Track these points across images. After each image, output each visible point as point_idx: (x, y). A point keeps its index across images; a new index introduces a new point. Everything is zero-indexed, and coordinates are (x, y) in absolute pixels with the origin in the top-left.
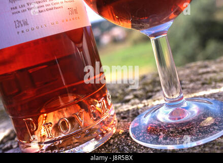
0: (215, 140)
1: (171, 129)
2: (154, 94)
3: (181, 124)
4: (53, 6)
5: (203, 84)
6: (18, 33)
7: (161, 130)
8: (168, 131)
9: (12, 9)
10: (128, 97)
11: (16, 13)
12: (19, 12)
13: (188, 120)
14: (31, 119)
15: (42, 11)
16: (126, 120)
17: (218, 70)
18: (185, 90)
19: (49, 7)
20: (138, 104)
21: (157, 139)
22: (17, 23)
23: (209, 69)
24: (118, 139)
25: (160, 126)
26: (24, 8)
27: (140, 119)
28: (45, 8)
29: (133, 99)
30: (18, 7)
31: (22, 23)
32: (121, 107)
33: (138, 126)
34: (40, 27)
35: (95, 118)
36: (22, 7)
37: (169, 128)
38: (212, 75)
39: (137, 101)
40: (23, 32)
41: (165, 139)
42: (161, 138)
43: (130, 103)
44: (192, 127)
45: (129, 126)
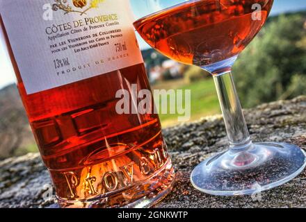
0: (283, 185)
1: (236, 176)
2: (217, 139)
3: (247, 170)
4: (97, 43)
5: (275, 128)
6: (58, 73)
7: (225, 178)
8: (233, 178)
9: (51, 46)
10: (187, 145)
11: (56, 51)
12: (59, 50)
13: (256, 166)
14: (72, 173)
15: (85, 49)
16: (186, 169)
17: (293, 111)
18: (253, 135)
19: (92, 44)
20: (199, 151)
21: (221, 186)
22: (56, 62)
23: (283, 111)
24: (177, 189)
25: (224, 173)
26: (65, 46)
27: (201, 167)
28: (89, 45)
29: (192, 146)
30: (58, 45)
31: (62, 62)
32: (180, 155)
33: (200, 175)
34: (82, 66)
35: (147, 173)
36: (63, 44)
37: (234, 175)
38: (286, 117)
39: (198, 148)
40: (63, 72)
41: (229, 185)
42: (225, 186)
43: (189, 151)
44: (260, 173)
45: (189, 175)
